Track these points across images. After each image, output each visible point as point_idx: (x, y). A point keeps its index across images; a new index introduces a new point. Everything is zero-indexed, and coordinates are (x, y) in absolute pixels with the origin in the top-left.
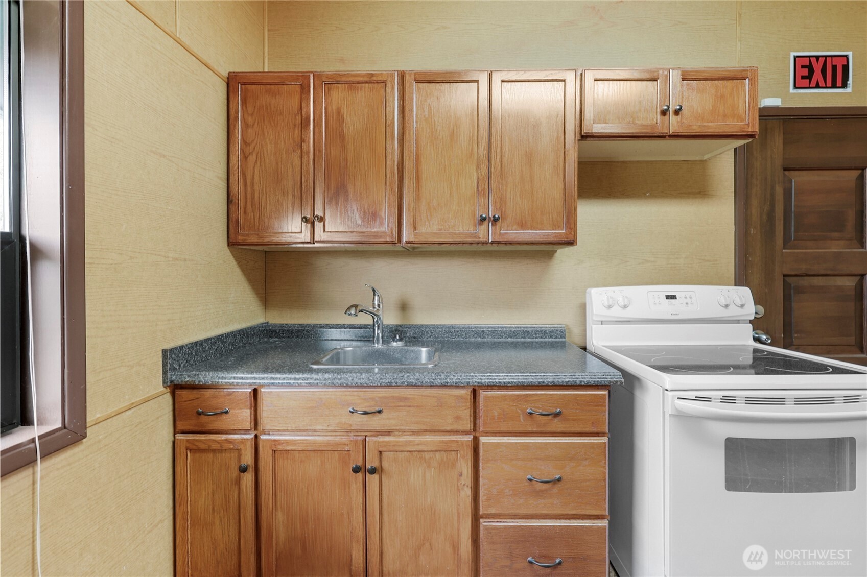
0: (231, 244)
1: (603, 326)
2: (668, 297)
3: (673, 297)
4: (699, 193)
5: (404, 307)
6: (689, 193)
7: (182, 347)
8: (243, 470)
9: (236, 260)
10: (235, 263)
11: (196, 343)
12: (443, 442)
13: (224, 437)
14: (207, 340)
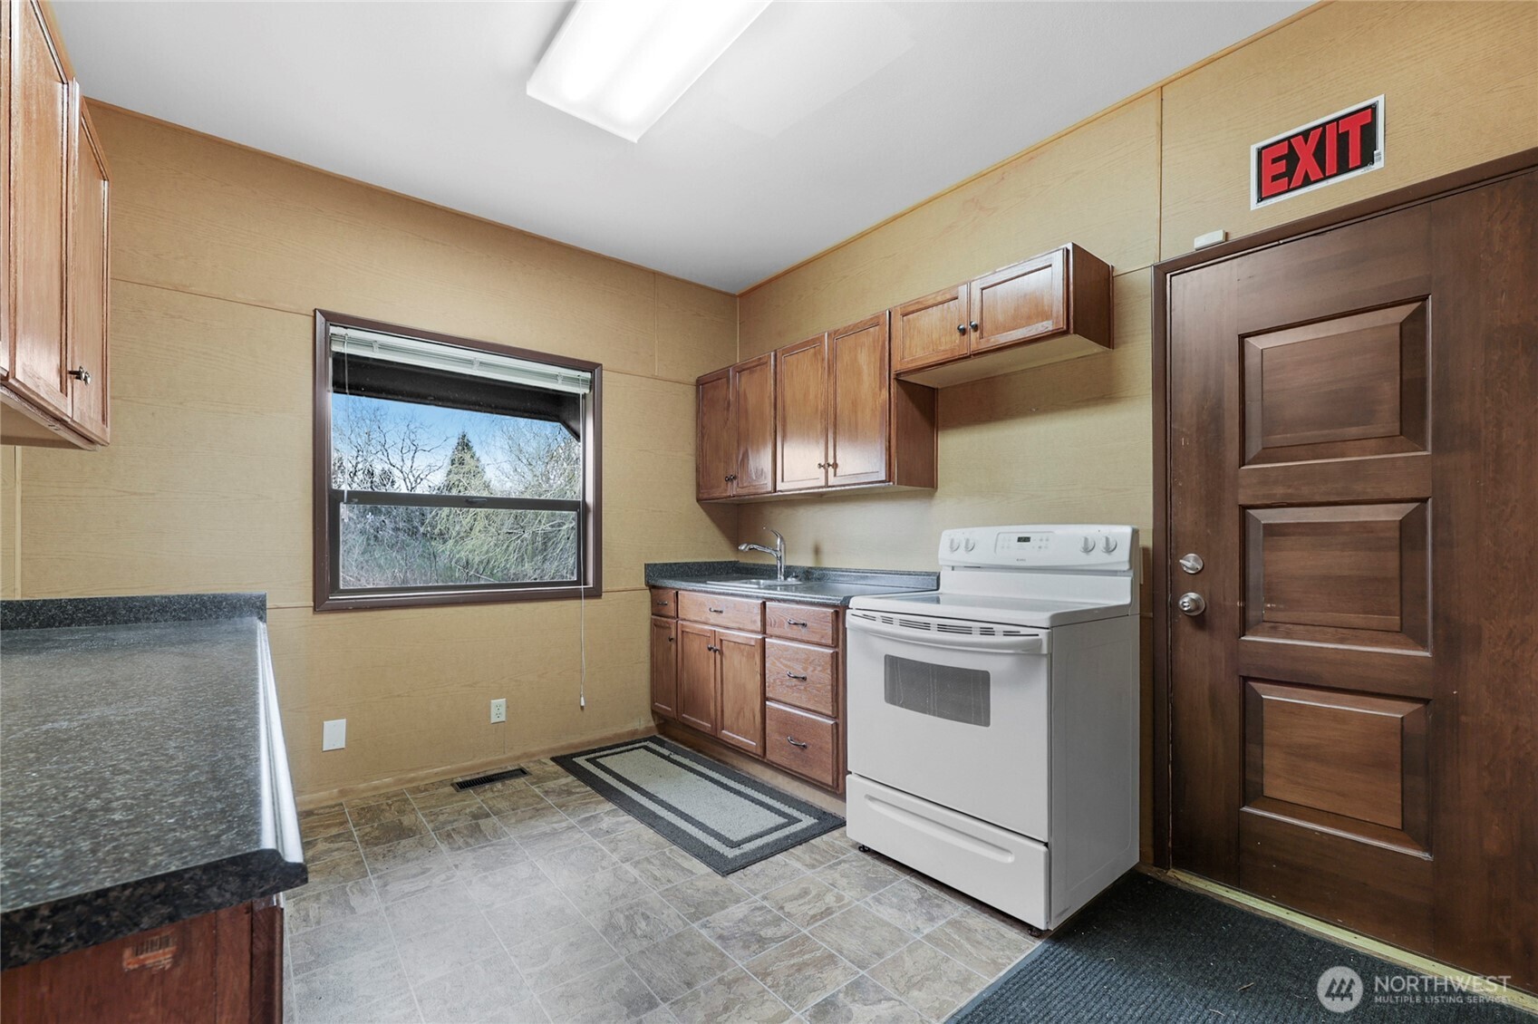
0: (698, 500)
1: (954, 572)
2: (1020, 540)
3: (1027, 540)
4: (1103, 398)
5: (817, 551)
6: (1088, 400)
7: (656, 565)
8: (671, 640)
9: (705, 511)
10: (704, 513)
11: (666, 564)
12: (746, 638)
13: (665, 619)
14: (675, 564)
